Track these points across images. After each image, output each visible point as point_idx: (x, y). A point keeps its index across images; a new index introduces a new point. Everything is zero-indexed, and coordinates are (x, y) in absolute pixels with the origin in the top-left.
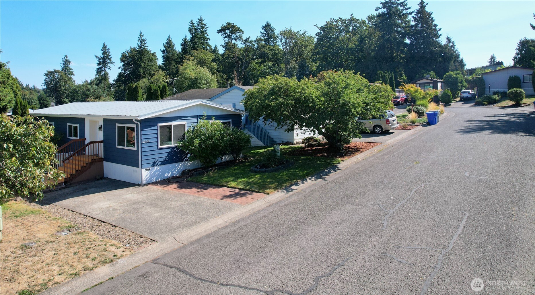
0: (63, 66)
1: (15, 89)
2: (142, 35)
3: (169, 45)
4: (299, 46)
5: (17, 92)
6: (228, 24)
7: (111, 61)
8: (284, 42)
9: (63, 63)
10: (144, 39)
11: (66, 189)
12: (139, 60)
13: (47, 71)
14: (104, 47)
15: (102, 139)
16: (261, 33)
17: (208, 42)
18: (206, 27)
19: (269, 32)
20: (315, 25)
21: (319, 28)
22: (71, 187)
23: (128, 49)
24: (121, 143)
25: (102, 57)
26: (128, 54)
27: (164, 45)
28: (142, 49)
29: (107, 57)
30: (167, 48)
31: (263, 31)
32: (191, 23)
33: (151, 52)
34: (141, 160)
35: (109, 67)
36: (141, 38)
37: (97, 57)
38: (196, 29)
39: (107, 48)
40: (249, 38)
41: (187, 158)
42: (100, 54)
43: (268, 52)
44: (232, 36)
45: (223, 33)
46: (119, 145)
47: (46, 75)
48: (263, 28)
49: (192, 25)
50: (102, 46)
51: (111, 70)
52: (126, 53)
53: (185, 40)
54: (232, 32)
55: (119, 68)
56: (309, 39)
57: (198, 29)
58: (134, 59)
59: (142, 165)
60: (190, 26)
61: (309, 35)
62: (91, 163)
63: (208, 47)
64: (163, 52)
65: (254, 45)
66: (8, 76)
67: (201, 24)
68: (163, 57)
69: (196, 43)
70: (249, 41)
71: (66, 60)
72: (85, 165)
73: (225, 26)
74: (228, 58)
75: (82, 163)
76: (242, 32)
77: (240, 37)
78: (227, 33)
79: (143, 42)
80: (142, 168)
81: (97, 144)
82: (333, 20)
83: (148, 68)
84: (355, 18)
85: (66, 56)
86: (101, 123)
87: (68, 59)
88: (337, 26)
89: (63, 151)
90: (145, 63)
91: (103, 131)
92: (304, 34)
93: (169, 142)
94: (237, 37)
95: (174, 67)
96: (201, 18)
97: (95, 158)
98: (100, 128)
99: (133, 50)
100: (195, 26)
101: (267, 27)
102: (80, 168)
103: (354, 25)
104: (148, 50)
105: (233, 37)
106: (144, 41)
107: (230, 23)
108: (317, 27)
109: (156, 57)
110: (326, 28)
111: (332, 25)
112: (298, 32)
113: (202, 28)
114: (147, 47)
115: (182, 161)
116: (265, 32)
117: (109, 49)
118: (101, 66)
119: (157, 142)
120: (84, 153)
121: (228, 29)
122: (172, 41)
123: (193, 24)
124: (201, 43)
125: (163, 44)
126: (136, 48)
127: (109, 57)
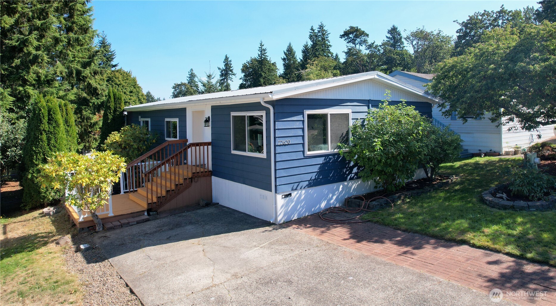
0: (189, 80)
1: (140, 97)
2: (263, 44)
3: (290, 52)
4: (434, 47)
5: (142, 100)
6: (352, 28)
7: (232, 72)
8: (415, 44)
9: (189, 76)
10: (264, 49)
11: (148, 223)
12: (260, 70)
13: (175, 84)
14: (226, 59)
15: (209, 139)
16: (387, 37)
17: (330, 49)
18: (327, 33)
19: (396, 36)
20: (454, 21)
21: (460, 24)
22: (158, 219)
23: (249, 60)
24: (239, 146)
25: (225, 68)
26: (249, 64)
27: (284, 53)
28: (262, 58)
29: (229, 69)
30: (288, 55)
31: (389, 35)
32: (312, 29)
33: (272, 62)
34: (276, 178)
35: (231, 78)
36: (261, 48)
37: (219, 69)
38: (316, 36)
39: (229, 60)
40: (374, 43)
41: (353, 175)
42: (222, 66)
43: (395, 56)
44: (356, 40)
45: (346, 38)
46: (235, 149)
47: (174, 88)
48: (388, 32)
49: (312, 31)
50: (224, 58)
51: (232, 81)
52: (247, 64)
53: (306, 46)
54: (357, 36)
55: (241, 79)
56: (446, 40)
57: (319, 36)
58: (255, 69)
59: (276, 186)
60: (311, 33)
61: (444, 35)
62: (191, 178)
63: (329, 54)
64: (284, 59)
65: (379, 50)
66: (134, 85)
67: (322, 31)
68: (284, 65)
69: (317, 50)
70: (374, 46)
71: (192, 73)
72: (182, 181)
73: (348, 30)
74: (351, 64)
75: (177, 177)
76: (367, 35)
77: (365, 41)
78: (351, 38)
79: (263, 52)
80: (276, 192)
81: (202, 147)
82: (477, 15)
83: (268, 77)
84: (506, 10)
85: (192, 70)
86: (208, 113)
87: (193, 72)
88: (482, 21)
89: (153, 157)
90: (265, 73)
91: (210, 127)
92: (438, 34)
93: (322, 146)
94: (361, 41)
95: (295, 76)
96: (322, 24)
97: (198, 169)
98: (207, 121)
99: (253, 61)
100: (316, 33)
101: (394, 31)
102: (173, 187)
103: (505, 18)
104: (268, 60)
105: (358, 41)
106: (265, 50)
107: (353, 27)
108: (458, 23)
109: (276, 66)
110: (469, 23)
111: (477, 19)
112: (432, 32)
113: (323, 34)
114: (268, 56)
115: (345, 180)
116: (391, 37)
117: (230, 61)
118: (224, 77)
119: (303, 144)
120: (185, 161)
121: (351, 33)
122: (293, 48)
123: (314, 30)
124: (323, 50)
125: (284, 51)
126: (257, 58)
127: (231, 69)
